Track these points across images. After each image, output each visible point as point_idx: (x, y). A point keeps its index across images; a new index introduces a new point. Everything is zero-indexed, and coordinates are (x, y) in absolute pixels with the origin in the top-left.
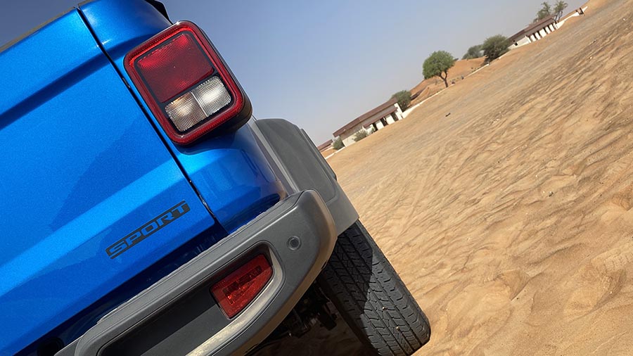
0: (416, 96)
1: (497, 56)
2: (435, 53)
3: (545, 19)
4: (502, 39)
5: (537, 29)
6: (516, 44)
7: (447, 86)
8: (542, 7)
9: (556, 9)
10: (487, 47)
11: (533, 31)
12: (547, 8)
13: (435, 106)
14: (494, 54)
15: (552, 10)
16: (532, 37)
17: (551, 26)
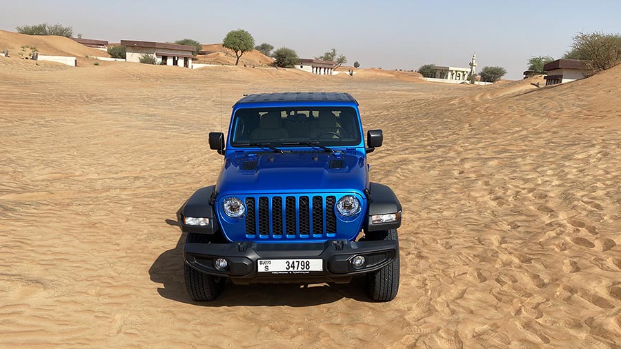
0: (204, 53)
2: (243, 31)
3: (328, 62)
4: (295, 56)
6: (302, 67)
7: (236, 64)
8: (331, 51)
9: (338, 59)
10: (281, 54)
11: (318, 65)
12: (333, 55)
14: (283, 63)
15: (335, 60)
16: (315, 69)
17: (330, 70)
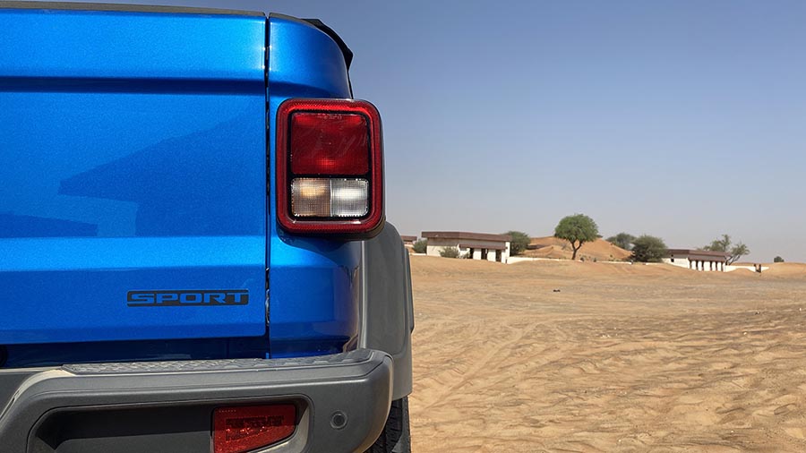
0: (534, 248)
1: (645, 260)
2: (581, 216)
3: (717, 253)
4: (661, 246)
5: (703, 258)
6: (673, 261)
7: (573, 258)
8: (722, 239)
9: (735, 249)
10: (640, 243)
11: (697, 258)
12: (726, 243)
13: (548, 271)
14: (644, 256)
15: (730, 249)
16: (694, 263)
17: (719, 264)
